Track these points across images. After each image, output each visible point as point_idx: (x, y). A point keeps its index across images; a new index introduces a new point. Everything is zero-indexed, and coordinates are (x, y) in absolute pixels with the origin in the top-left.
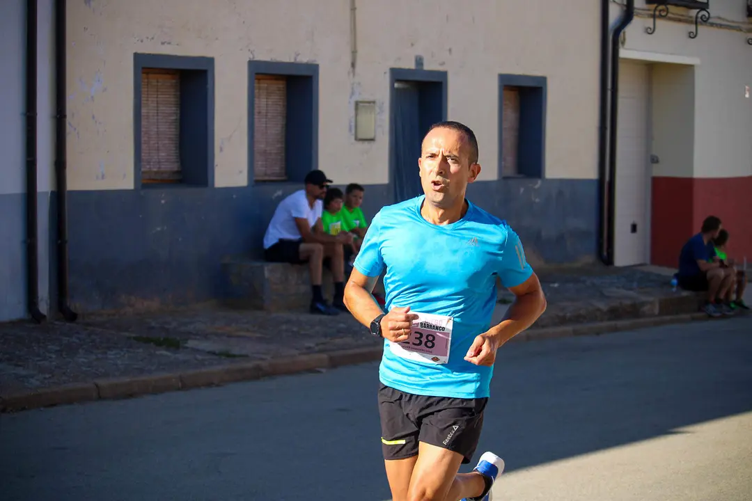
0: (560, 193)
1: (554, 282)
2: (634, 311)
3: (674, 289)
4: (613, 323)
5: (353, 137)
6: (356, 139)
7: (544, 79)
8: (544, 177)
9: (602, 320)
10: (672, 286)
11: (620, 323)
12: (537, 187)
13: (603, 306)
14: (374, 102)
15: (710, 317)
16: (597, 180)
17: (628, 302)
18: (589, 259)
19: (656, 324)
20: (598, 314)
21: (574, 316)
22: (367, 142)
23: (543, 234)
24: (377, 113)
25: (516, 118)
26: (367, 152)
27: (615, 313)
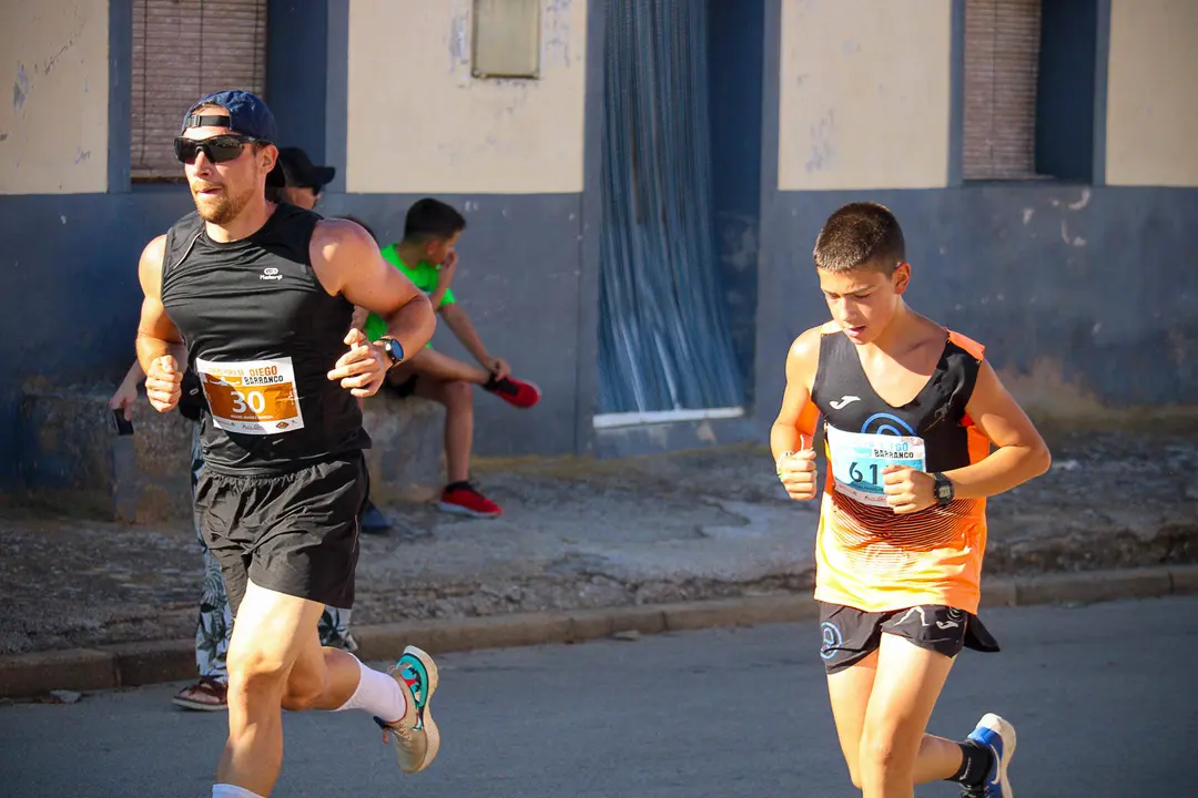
4: (1160, 572)
5: (467, 68)
6: (474, 76)
8: (1104, 186)
9: (1134, 565)
12: (1077, 206)
20: (1124, 547)
21: (1039, 552)
22: (512, 82)
23: (1096, 328)
24: (544, 8)
25: (1033, 29)
26: (510, 110)
27: (1186, 546)
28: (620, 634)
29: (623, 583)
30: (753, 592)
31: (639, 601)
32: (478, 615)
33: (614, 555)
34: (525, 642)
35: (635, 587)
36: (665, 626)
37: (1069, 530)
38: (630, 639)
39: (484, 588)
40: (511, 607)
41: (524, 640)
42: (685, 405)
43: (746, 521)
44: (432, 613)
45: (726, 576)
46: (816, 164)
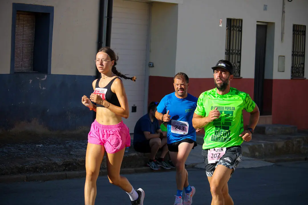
0: (63, 84)
1: (40, 144)
7: (52, 8)
8: (50, 74)
12: (44, 79)
13: (59, 161)
15: (152, 170)
23: (48, 111)
25: (33, 34)
27: (70, 166)
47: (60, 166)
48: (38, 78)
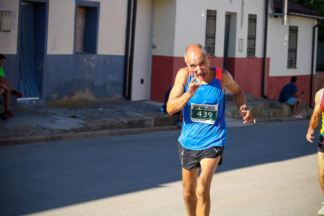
0: (105, 62)
1: (100, 108)
2: (141, 124)
3: (162, 114)
4: (129, 130)
6: (1, 31)
7: (99, 3)
8: (97, 54)
9: (124, 128)
10: (161, 111)
11: (134, 130)
12: (93, 58)
13: (125, 121)
14: (11, 12)
16: (124, 56)
17: (137, 119)
18: (118, 96)
19: (152, 131)
20: (122, 125)
21: (110, 125)
22: (6, 32)
23: (95, 83)
24: (12, 17)
25: (84, 23)
26: (6, 38)
27: (131, 125)
28: (55, 140)
29: (50, 130)
30: (70, 132)
31: (54, 133)
32: (31, 136)
33: (46, 125)
34: (40, 141)
35: (53, 131)
36: (60, 138)
37: (113, 122)
38: (56, 141)
39: (30, 131)
40: (35, 134)
41: (40, 140)
42: (31, 97)
43: (59, 119)
44: (24, 135)
45: (66, 129)
46: (53, 49)
47: (126, 125)
48: (90, 58)
